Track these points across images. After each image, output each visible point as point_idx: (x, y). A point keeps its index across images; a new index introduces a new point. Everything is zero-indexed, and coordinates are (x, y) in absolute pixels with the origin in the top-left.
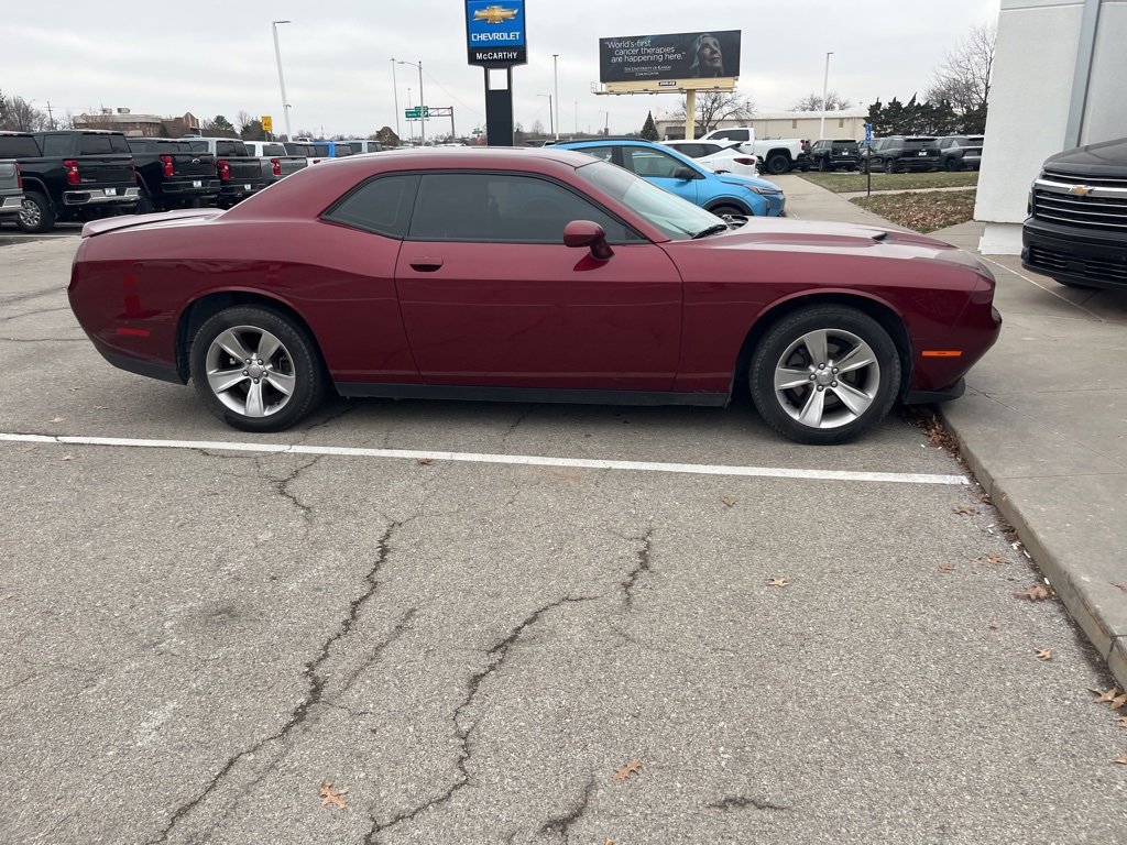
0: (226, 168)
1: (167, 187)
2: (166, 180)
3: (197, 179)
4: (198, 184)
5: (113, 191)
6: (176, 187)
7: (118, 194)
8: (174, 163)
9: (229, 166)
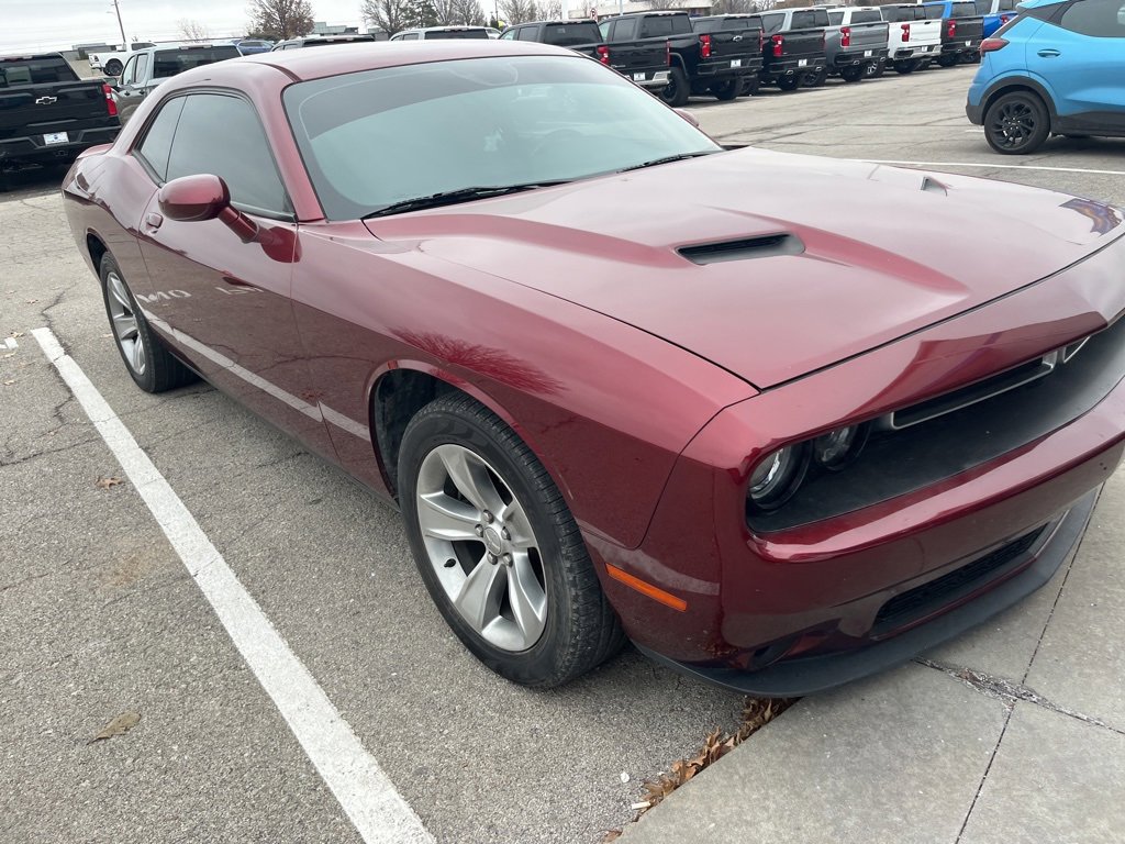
0: (780, 43)
1: (703, 68)
2: (702, 61)
3: (736, 58)
4: (736, 64)
5: (643, 76)
6: (710, 68)
7: (647, 78)
8: (713, 41)
9: (783, 41)
